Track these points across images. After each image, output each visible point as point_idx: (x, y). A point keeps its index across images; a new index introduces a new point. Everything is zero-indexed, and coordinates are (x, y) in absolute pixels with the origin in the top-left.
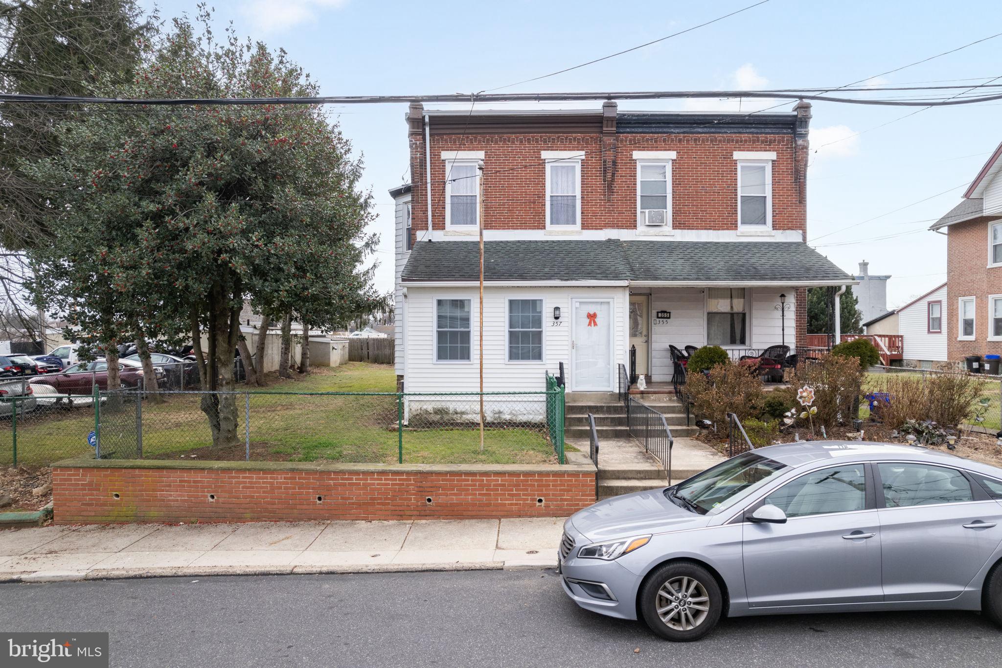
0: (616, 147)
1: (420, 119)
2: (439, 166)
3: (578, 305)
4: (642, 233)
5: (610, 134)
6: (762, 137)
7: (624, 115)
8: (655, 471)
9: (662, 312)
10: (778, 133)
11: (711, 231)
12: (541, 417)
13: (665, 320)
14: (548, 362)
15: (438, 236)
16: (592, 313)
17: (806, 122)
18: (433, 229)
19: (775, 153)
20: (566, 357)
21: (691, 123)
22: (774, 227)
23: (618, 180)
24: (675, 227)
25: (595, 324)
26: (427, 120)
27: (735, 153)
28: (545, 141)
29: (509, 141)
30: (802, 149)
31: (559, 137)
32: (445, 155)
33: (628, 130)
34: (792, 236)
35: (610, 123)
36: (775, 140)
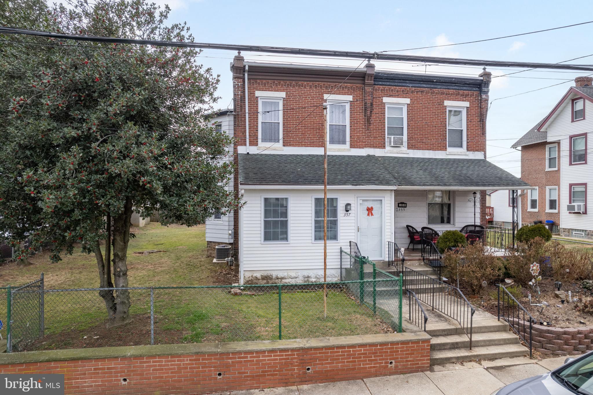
0: (372, 94)
1: (241, 67)
2: (254, 101)
3: (361, 202)
4: (388, 152)
5: (370, 85)
6: (461, 92)
7: (379, 73)
8: (454, 329)
9: (401, 203)
10: (471, 90)
11: (431, 151)
12: (337, 279)
13: (403, 208)
14: (341, 241)
15: (253, 150)
16: (370, 207)
17: (488, 84)
18: (250, 145)
19: (469, 103)
20: (353, 237)
21: (419, 81)
22: (468, 149)
23: (374, 116)
24: (409, 148)
25: (372, 214)
26: (247, 68)
27: (445, 101)
28: (326, 88)
29: (302, 86)
30: (485, 101)
31: (336, 85)
32: (258, 93)
33: (380, 83)
34: (478, 156)
35: (370, 78)
36: (468, 95)
